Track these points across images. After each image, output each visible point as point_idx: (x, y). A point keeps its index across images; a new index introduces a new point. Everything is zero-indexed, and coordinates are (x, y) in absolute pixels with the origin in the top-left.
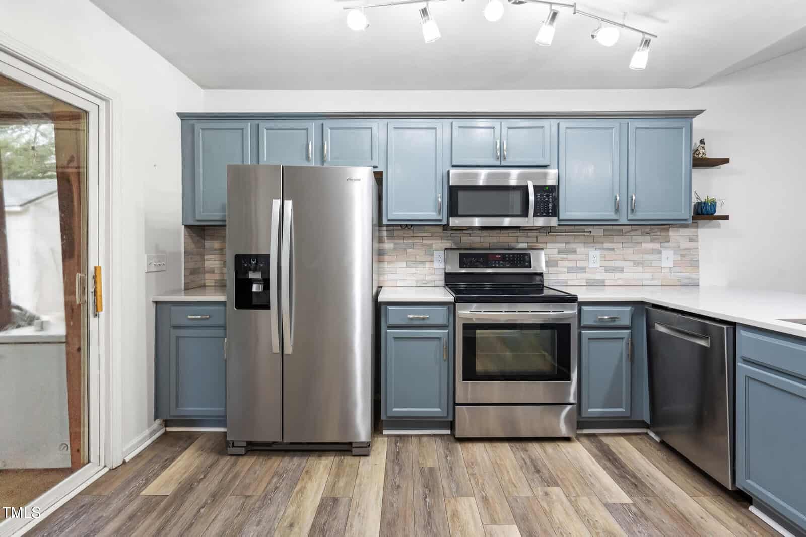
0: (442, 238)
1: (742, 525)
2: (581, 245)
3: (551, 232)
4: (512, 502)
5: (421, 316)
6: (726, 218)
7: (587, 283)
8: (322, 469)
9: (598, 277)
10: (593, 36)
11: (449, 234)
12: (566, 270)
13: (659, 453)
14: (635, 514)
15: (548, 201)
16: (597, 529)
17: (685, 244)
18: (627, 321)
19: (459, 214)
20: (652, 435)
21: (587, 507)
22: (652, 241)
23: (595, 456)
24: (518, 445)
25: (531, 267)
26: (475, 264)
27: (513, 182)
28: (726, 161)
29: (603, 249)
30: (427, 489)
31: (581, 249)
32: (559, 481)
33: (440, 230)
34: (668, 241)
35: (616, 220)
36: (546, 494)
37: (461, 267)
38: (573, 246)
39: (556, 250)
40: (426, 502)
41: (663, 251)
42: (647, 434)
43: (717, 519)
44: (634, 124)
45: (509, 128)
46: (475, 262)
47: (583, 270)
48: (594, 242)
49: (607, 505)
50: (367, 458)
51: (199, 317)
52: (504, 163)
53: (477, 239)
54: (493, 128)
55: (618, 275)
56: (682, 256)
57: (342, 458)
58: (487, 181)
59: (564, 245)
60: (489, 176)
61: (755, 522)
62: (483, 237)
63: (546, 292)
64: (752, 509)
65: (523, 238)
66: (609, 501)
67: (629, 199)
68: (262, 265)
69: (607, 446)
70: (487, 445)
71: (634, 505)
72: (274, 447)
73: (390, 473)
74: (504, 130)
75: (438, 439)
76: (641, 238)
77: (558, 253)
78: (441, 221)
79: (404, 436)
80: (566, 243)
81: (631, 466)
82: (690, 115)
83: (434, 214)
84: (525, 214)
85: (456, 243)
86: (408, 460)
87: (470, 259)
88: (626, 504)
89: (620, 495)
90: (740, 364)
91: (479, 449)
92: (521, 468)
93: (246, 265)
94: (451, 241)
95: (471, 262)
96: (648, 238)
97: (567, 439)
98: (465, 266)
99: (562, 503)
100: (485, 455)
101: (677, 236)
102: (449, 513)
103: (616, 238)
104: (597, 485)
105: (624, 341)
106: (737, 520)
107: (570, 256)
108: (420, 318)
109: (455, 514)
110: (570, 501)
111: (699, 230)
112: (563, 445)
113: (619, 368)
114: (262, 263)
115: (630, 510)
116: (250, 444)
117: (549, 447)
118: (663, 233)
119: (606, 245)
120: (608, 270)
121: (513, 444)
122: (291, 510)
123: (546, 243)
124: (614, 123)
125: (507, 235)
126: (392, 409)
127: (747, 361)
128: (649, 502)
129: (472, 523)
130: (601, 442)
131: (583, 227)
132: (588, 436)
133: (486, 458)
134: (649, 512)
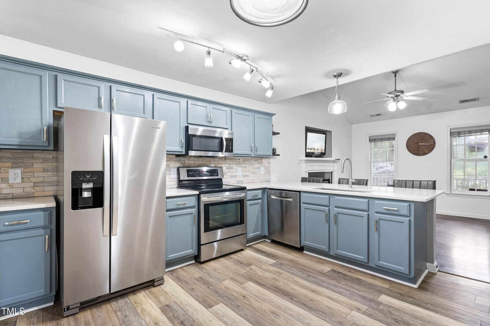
0: (175, 161)
1: (304, 257)
2: (235, 165)
3: (226, 159)
4: (243, 276)
5: (183, 203)
6: (279, 155)
7: (237, 182)
8: (143, 299)
9: (241, 179)
10: (260, 82)
11: (179, 159)
12: (229, 177)
13: (272, 245)
14: (279, 264)
15: (230, 145)
16: (273, 272)
17: (267, 165)
18: (260, 196)
19: (193, 149)
20: (267, 240)
21: (266, 268)
22: (258, 163)
23: (255, 252)
24: (227, 257)
25: (218, 176)
26: (194, 175)
27: (217, 135)
28: (279, 134)
29: (242, 167)
30: (206, 285)
31: (235, 167)
32: (251, 264)
33: (174, 156)
34: (262, 164)
35: (251, 155)
36: (251, 269)
37: (188, 176)
38: (232, 166)
39: (226, 168)
40: (210, 289)
41: (261, 168)
42: (265, 241)
43: (299, 258)
44: (257, 115)
45: (213, 108)
46: (194, 174)
47: (235, 176)
48: (239, 164)
49: (270, 265)
50: (163, 285)
51: (16, 222)
52: (211, 125)
53: (192, 162)
54: (206, 107)
55: (247, 178)
56: (266, 170)
57: (149, 290)
58: (202, 133)
59: (228, 165)
60: (204, 130)
61: (306, 255)
62: (195, 161)
63: (224, 187)
64: (304, 252)
65: (213, 162)
66: (271, 264)
67: (255, 146)
68: (95, 178)
69: (256, 248)
70: (215, 261)
71: (277, 262)
72: (99, 300)
73: (183, 286)
74: (211, 109)
75: (191, 266)
76: (254, 162)
77: (227, 169)
78: (182, 152)
79: (173, 270)
80: (230, 164)
81: (269, 252)
82: (271, 115)
83: (178, 148)
84: (221, 150)
85: (182, 164)
86: (186, 278)
87: (192, 172)
88: (275, 263)
89: (272, 261)
90: (302, 205)
91: (212, 263)
92: (235, 264)
93: (81, 179)
94: (180, 163)
95: (192, 174)
96: (256, 162)
97: (242, 250)
98: (190, 176)
99: (258, 270)
100: (217, 265)
101: (265, 161)
102: (224, 288)
103: (246, 162)
104: (263, 261)
105: (260, 204)
106: (302, 256)
107: (230, 170)
108: (182, 204)
109: (226, 287)
110: (259, 268)
111: (271, 160)
112: (242, 252)
113: (258, 216)
114: (95, 177)
115: (277, 264)
116: (82, 304)
117: (238, 254)
118: (261, 160)
119: (244, 165)
120: (245, 176)
121: (225, 257)
122: (148, 319)
123: (222, 164)
124: (251, 114)
125: (206, 160)
126: (168, 256)
127: (304, 203)
128: (280, 260)
129: (235, 288)
130: (253, 247)
131: (236, 157)
132: (248, 246)
133: (218, 265)
134: (283, 262)
